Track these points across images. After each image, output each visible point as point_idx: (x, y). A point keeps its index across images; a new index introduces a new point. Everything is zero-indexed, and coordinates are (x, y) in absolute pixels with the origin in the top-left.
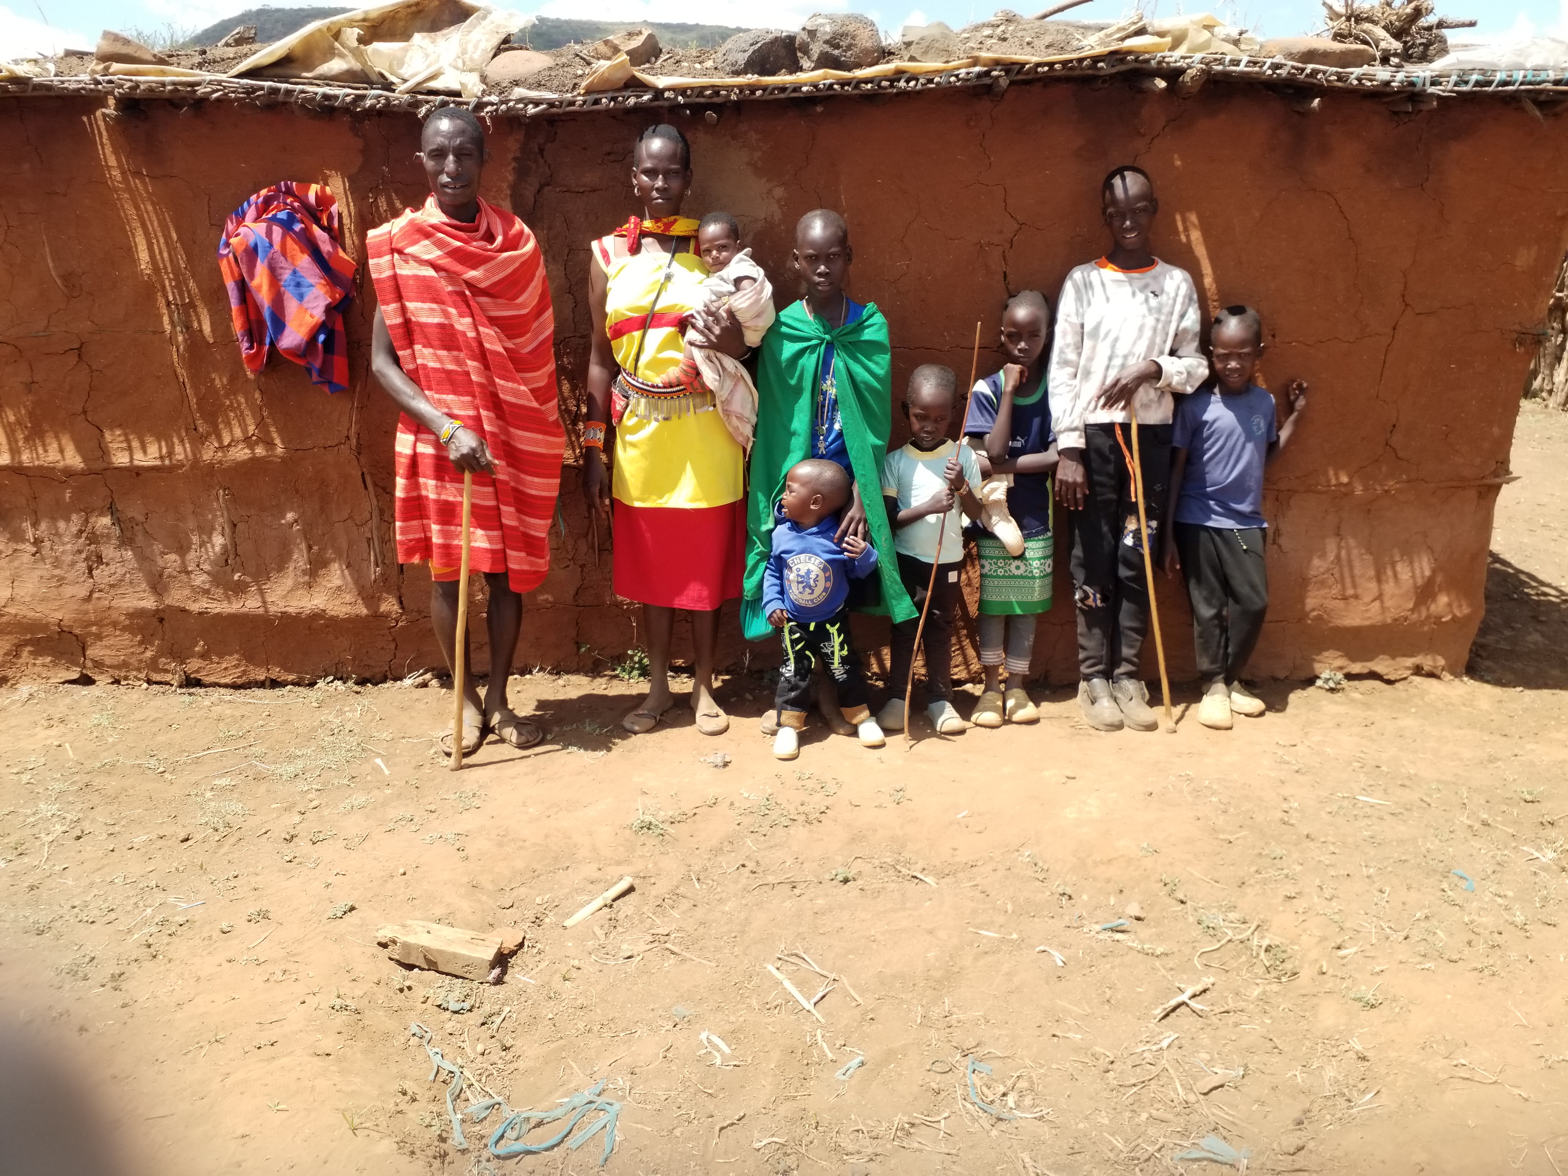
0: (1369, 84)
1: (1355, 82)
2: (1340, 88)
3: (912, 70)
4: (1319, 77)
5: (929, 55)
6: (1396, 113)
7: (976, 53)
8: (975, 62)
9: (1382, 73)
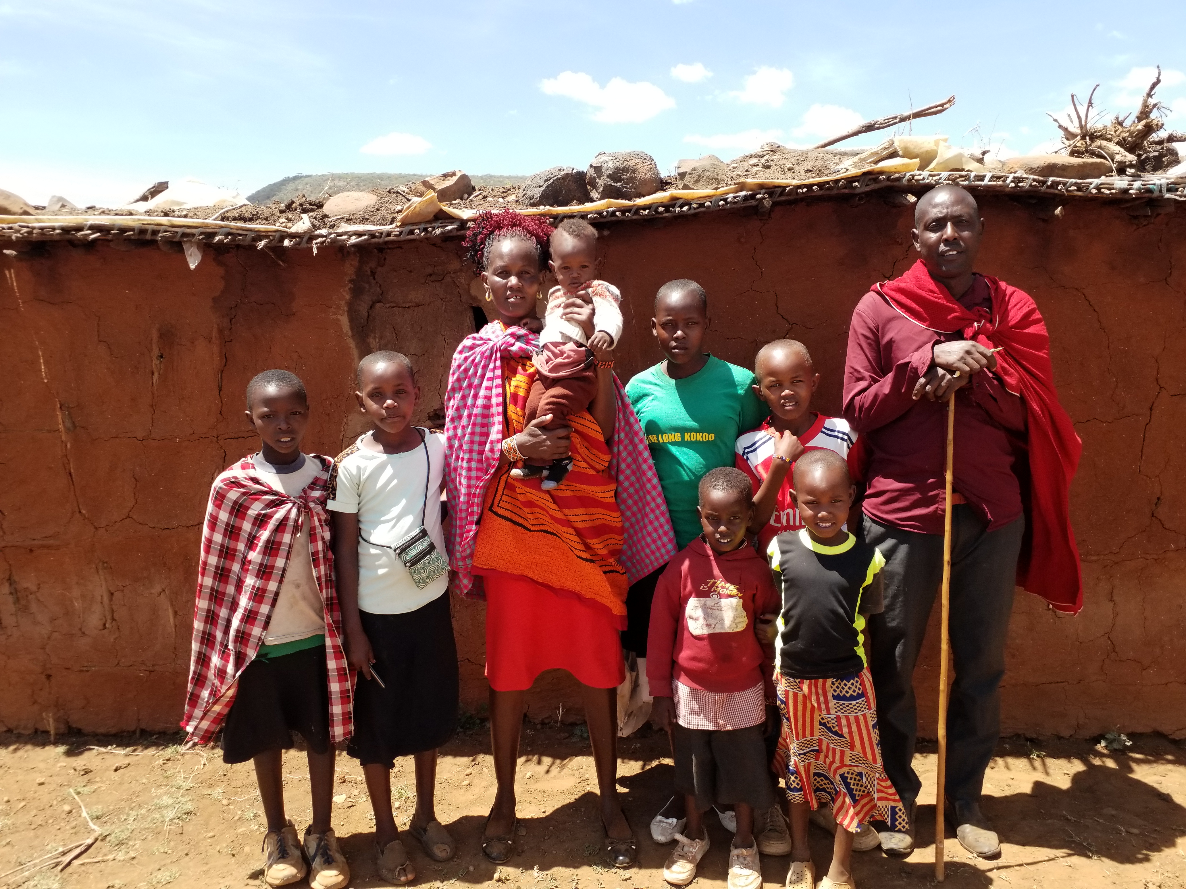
0: (1108, 192)
1: (1094, 191)
2: (1080, 196)
3: (685, 197)
4: (1059, 188)
5: (701, 183)
6: (1136, 217)
7: (742, 180)
8: (742, 187)
9: (1120, 183)
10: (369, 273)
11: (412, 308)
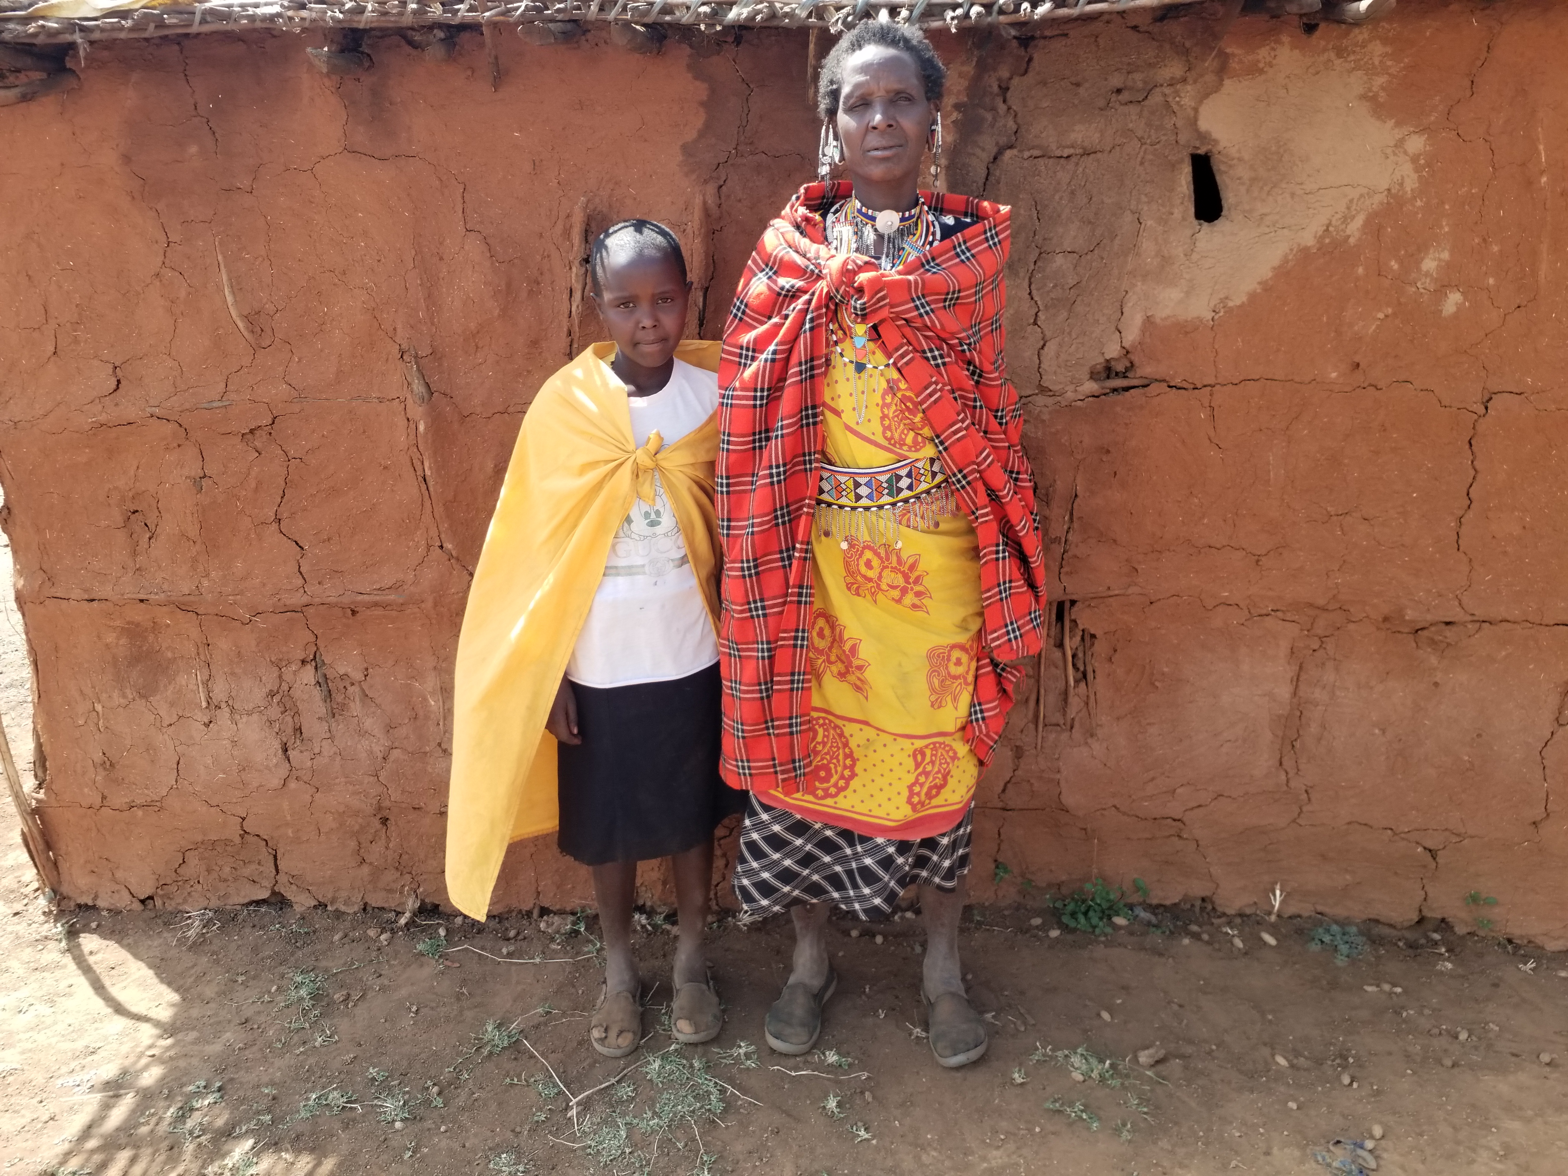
10: (996, 89)
11: (1074, 159)
